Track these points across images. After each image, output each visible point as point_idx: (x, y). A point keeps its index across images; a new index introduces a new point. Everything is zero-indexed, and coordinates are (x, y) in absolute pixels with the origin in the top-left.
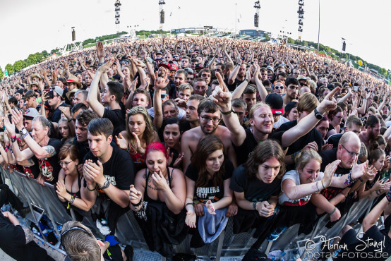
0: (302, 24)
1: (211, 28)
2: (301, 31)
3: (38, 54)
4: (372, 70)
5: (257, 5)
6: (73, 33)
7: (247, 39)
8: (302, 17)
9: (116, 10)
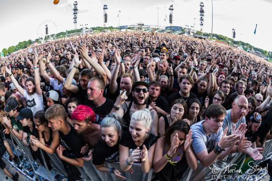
0: (203, 20)
1: (143, 25)
2: (202, 25)
3: (25, 42)
4: (257, 51)
5: (171, 8)
6: (47, 29)
7: (169, 33)
8: (203, 15)
9: (74, 14)
